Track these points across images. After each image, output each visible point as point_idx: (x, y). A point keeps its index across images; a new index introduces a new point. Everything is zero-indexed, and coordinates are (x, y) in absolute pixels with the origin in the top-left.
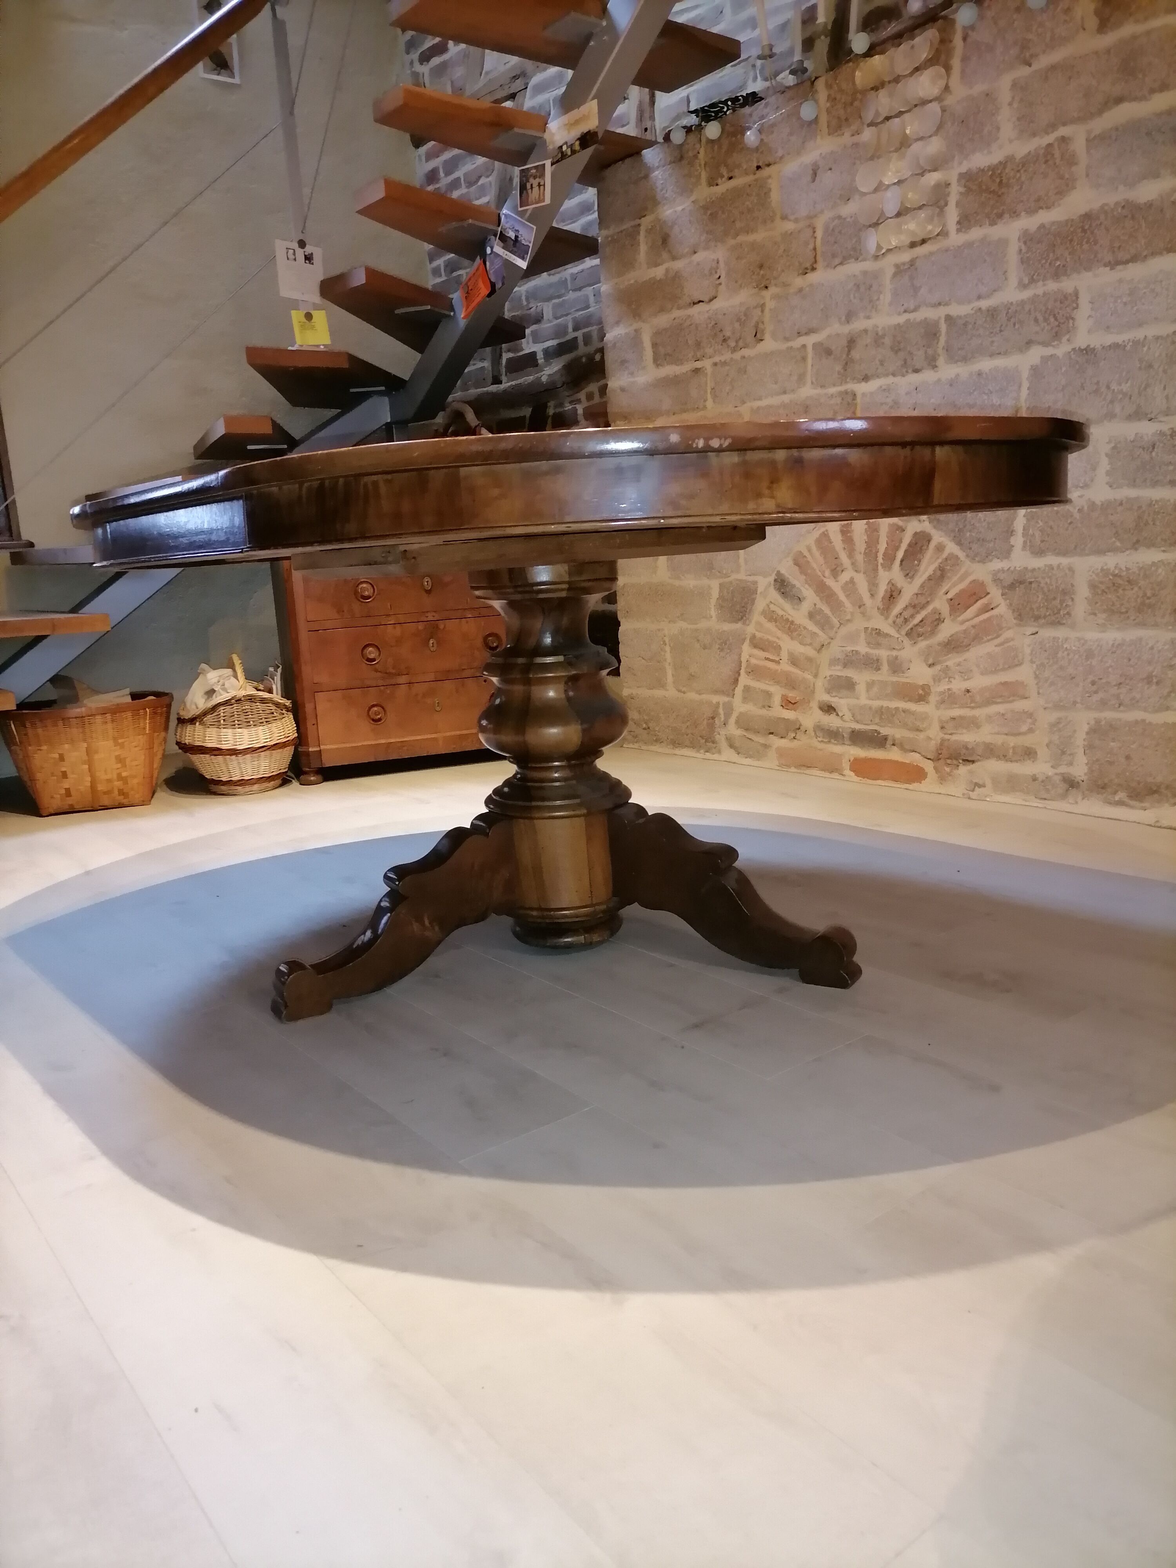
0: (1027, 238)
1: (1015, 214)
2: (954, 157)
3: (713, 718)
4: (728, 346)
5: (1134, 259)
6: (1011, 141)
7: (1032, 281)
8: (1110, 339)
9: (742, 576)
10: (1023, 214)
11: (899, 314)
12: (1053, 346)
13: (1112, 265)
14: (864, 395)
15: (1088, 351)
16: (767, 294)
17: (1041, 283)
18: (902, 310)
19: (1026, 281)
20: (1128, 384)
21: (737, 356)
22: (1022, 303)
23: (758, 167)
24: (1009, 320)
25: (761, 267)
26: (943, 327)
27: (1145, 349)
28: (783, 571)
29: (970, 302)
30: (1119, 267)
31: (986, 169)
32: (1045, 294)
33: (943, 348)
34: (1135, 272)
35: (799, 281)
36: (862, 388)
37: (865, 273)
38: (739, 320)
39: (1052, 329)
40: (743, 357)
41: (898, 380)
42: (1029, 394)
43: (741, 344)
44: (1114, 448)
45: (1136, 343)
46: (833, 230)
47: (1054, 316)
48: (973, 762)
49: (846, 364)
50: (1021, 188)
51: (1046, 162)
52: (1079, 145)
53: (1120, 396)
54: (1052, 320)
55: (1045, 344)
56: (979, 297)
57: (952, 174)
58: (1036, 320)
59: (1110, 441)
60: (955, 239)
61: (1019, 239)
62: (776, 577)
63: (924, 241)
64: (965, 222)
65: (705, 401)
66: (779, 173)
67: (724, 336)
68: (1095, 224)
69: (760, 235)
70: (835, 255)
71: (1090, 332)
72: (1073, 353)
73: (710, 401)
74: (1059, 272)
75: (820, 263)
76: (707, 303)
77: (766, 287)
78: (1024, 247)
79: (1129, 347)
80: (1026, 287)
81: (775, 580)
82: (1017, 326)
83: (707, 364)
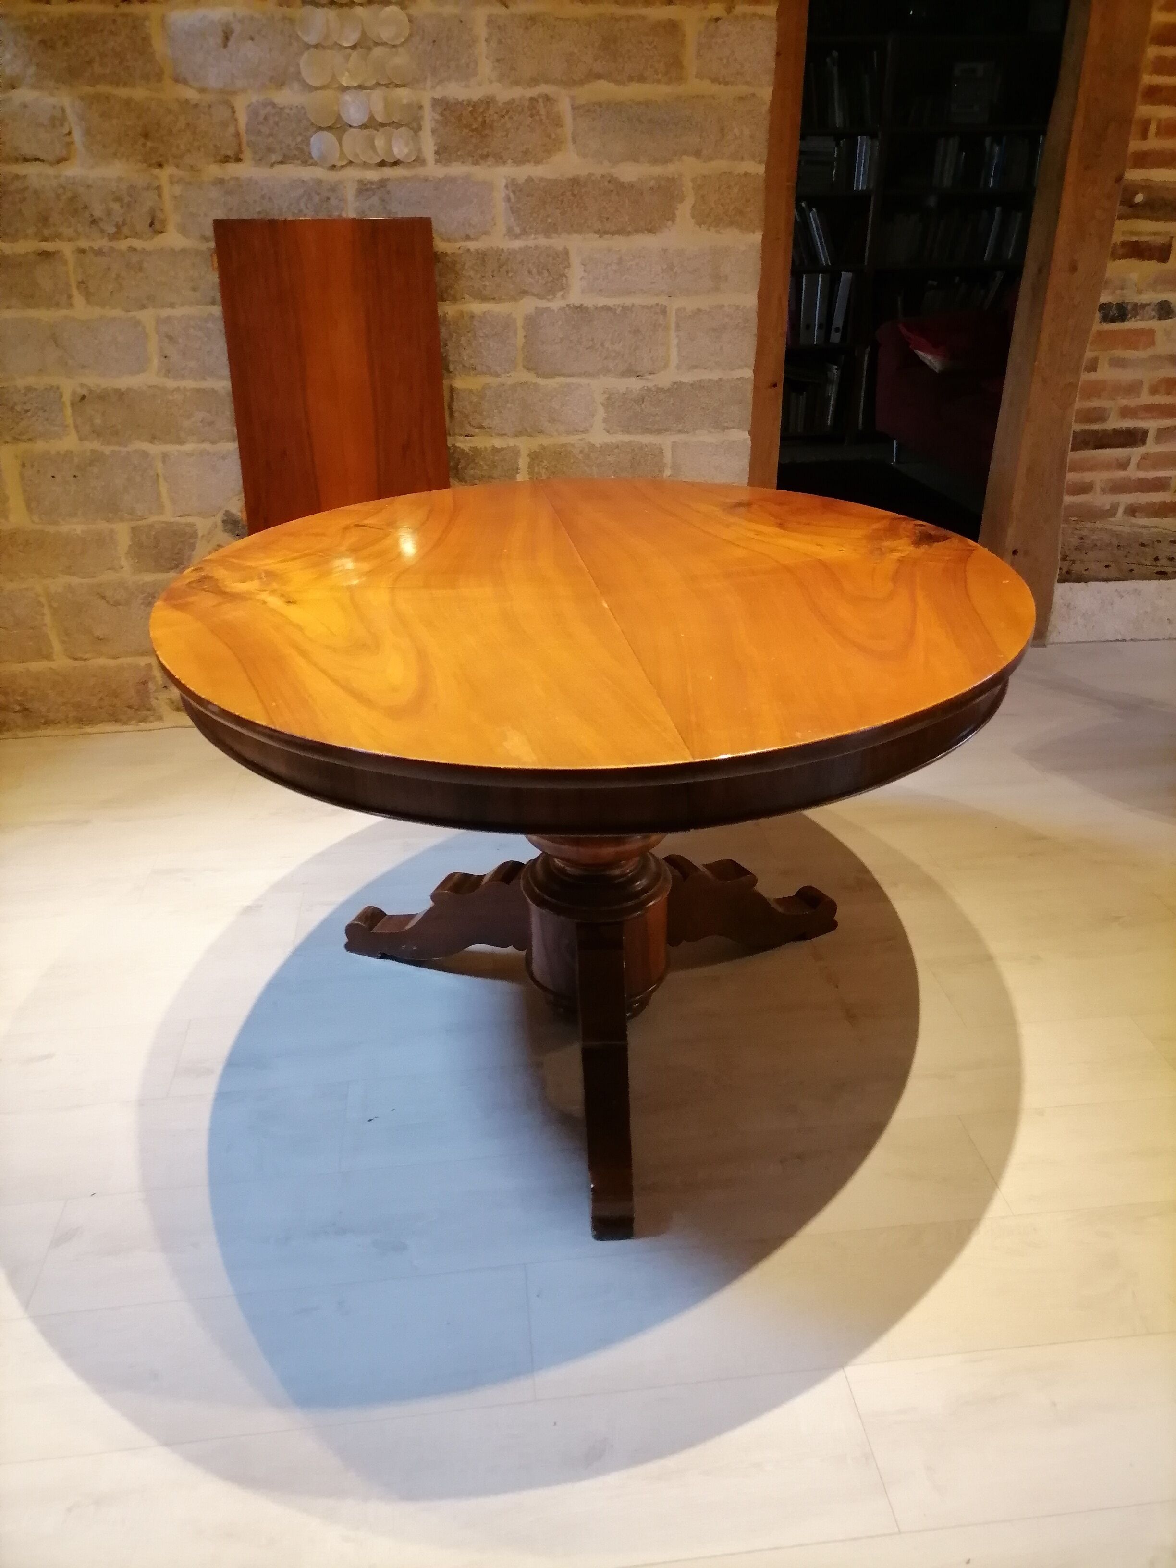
0: (518, 189)
1: (500, 159)
2: (426, 78)
3: (145, 683)
4: (102, 231)
5: (621, 232)
6: (490, 81)
7: (524, 233)
8: (602, 301)
9: (168, 516)
10: (510, 161)
12: (548, 300)
13: (601, 233)
15: (580, 309)
16: (164, 174)
17: (532, 236)
19: (517, 230)
20: (621, 345)
21: (123, 245)
22: (513, 252)
24: (500, 267)
25: (146, 136)
27: (633, 315)
28: (233, 511)
29: (456, 240)
30: (606, 236)
31: (465, 103)
32: (536, 247)
34: (620, 243)
35: (214, 170)
37: (319, 182)
38: (118, 199)
39: (547, 283)
40: (132, 250)
42: (526, 342)
43: (125, 230)
44: (608, 399)
45: (625, 309)
46: (266, 118)
47: (548, 270)
50: (507, 136)
51: (532, 116)
52: (564, 106)
53: (614, 354)
54: (546, 274)
55: (538, 296)
56: (468, 238)
57: (426, 95)
58: (530, 272)
59: (604, 393)
60: (433, 170)
61: (506, 187)
62: (225, 518)
63: (396, 163)
64: (443, 154)
65: (70, 297)
66: (163, 19)
67: (92, 215)
68: (583, 190)
69: (139, 93)
70: (270, 150)
71: (583, 292)
72: (567, 309)
73: (79, 299)
74: (551, 230)
75: (247, 154)
76: (52, 164)
77: (160, 165)
78: (512, 195)
79: (618, 311)
80: (517, 237)
81: (224, 521)
82: (510, 275)
83: (67, 249)
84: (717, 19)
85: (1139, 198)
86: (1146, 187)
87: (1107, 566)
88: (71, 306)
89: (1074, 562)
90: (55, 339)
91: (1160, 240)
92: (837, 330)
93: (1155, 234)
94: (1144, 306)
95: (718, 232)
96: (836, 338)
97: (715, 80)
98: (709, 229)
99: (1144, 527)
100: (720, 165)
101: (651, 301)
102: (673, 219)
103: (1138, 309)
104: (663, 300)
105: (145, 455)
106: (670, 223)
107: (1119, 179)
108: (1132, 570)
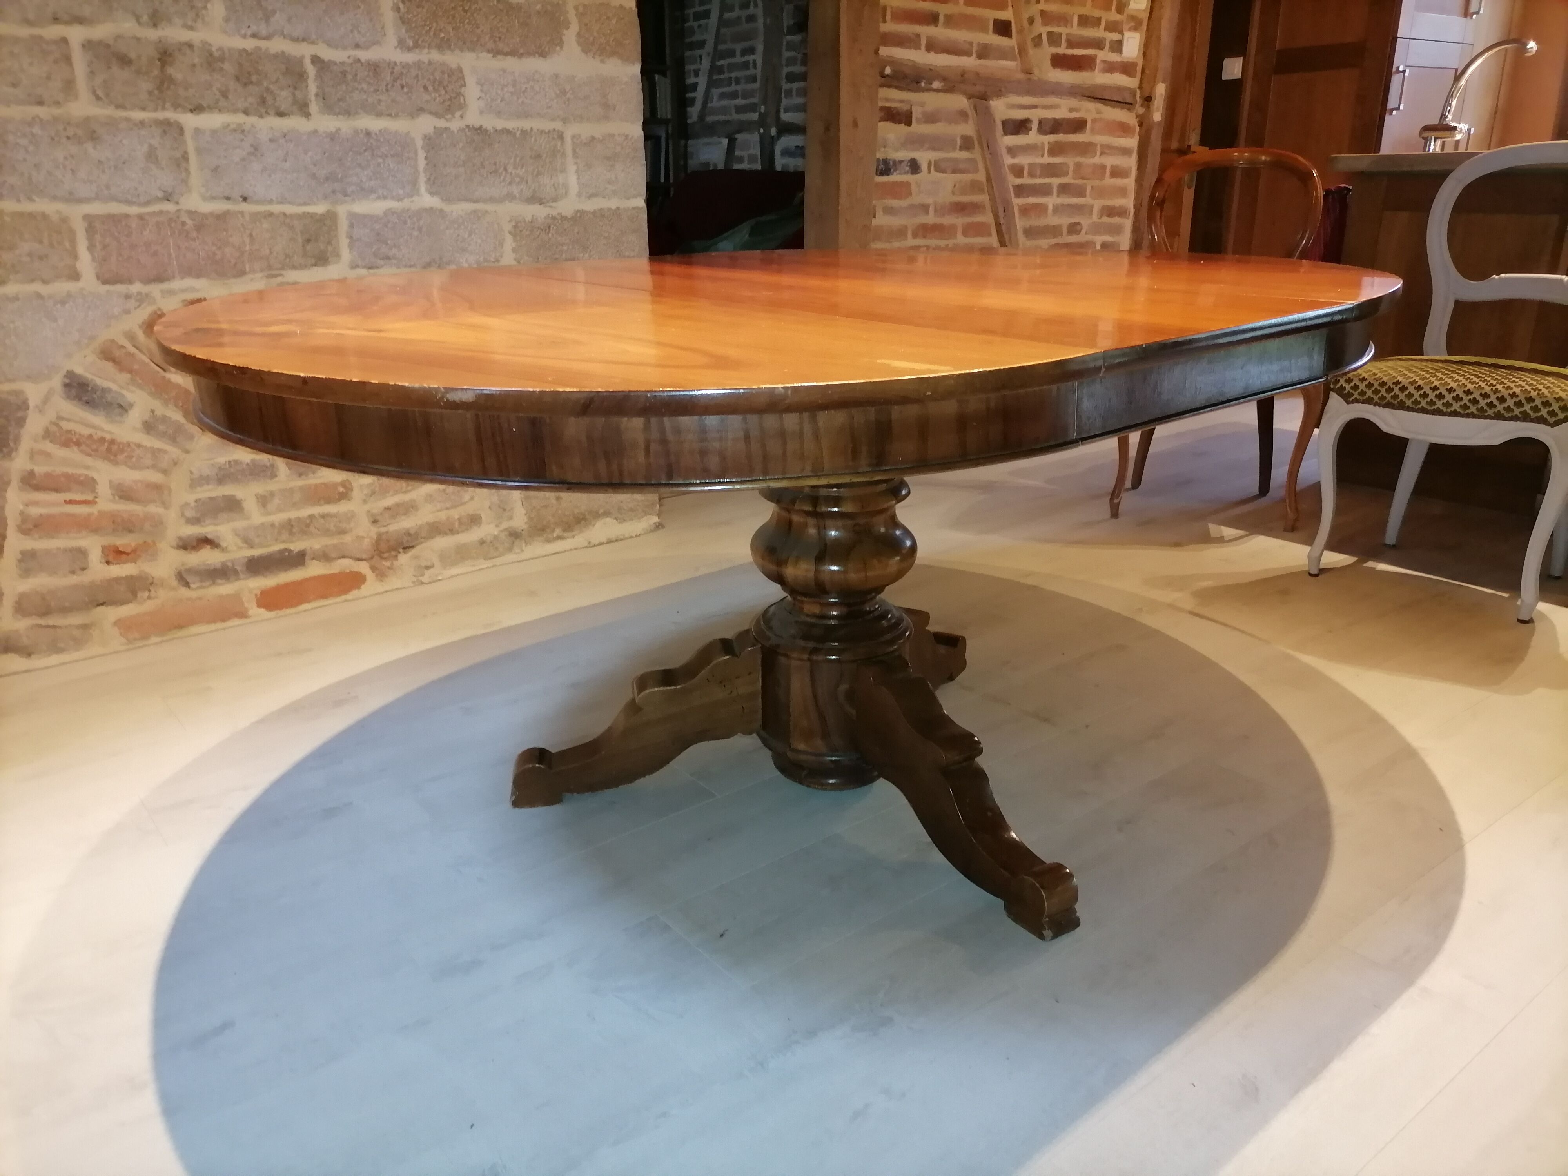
5: (513, 53)
7: (416, 45)
8: (500, 124)
11: (244, 37)
12: (447, 120)
13: (495, 53)
14: (197, 131)
15: (480, 130)
17: (426, 51)
18: (249, 32)
19: (410, 43)
20: (524, 170)
22: (406, 66)
24: (395, 80)
26: (311, 70)
27: (533, 139)
28: (79, 370)
29: (345, 48)
30: (499, 57)
32: (430, 63)
33: (317, 95)
34: (513, 65)
36: (189, 121)
39: (444, 101)
41: (252, 120)
42: (427, 164)
44: (516, 227)
45: (524, 133)
47: (444, 88)
48: (413, 547)
49: (162, 83)
53: (517, 180)
54: (443, 92)
55: (437, 115)
56: (357, 46)
58: (425, 88)
59: (510, 221)
62: (67, 381)
68: (473, 7)
71: (481, 112)
72: (467, 130)
74: (443, 45)
78: (401, 5)
79: (518, 134)
80: (409, 49)
81: (66, 385)
82: (405, 90)
85: (889, 71)
86: (892, 62)
91: (904, 107)
93: (902, 101)
94: (901, 162)
95: (602, 61)
98: (594, 57)
101: (548, 125)
102: (561, 44)
103: (897, 163)
104: (558, 125)
106: (558, 48)
107: (877, 52)
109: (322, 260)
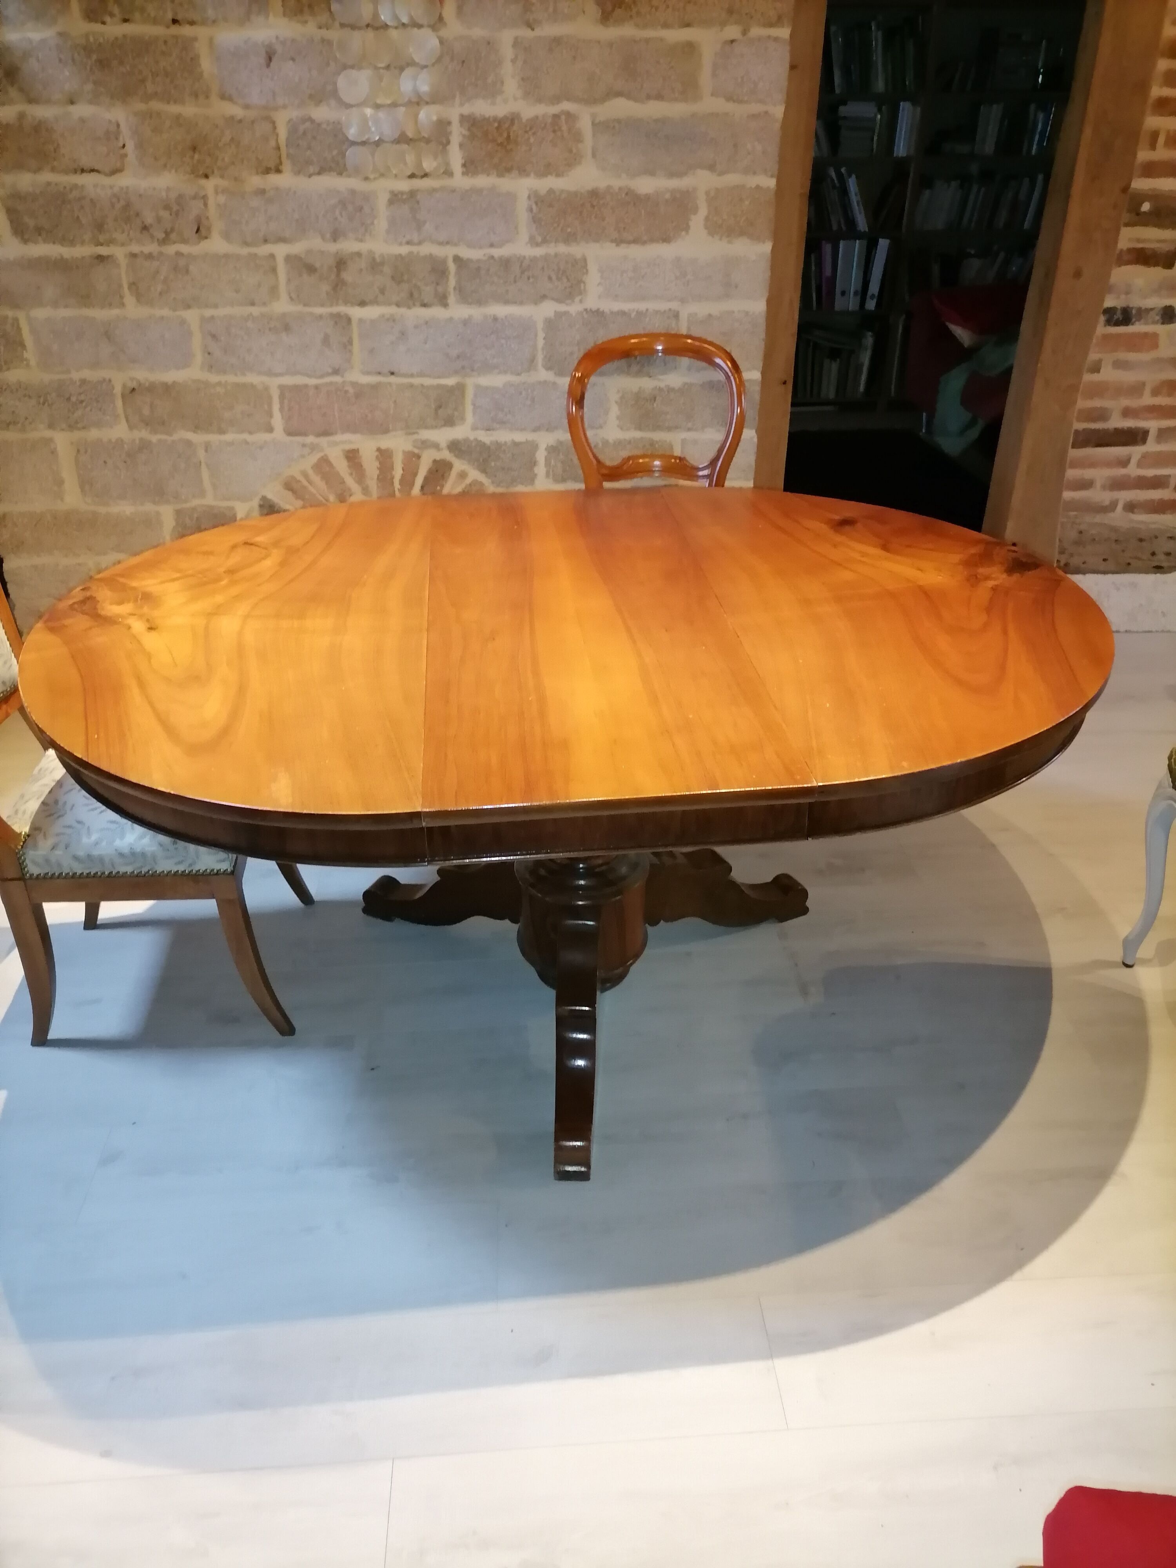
0: (540, 201)
1: (523, 172)
2: (454, 97)
4: (152, 237)
5: (635, 241)
6: (515, 99)
7: (545, 241)
8: (617, 306)
9: (209, 500)
10: (532, 175)
11: (401, 244)
12: (567, 304)
13: (619, 242)
14: (361, 321)
15: (598, 313)
16: (209, 185)
17: (553, 245)
18: (404, 240)
19: (539, 239)
21: (171, 249)
22: (534, 260)
23: (175, 21)
24: (523, 272)
25: (194, 149)
26: (452, 267)
27: (647, 319)
28: (270, 496)
29: (481, 247)
30: (623, 245)
31: (491, 120)
32: (556, 255)
33: (455, 288)
34: (636, 252)
35: (256, 181)
36: (356, 313)
37: (353, 192)
38: (167, 207)
39: (566, 288)
40: (179, 254)
41: (403, 310)
42: (546, 343)
43: (173, 236)
44: (622, 398)
45: (640, 313)
46: (304, 133)
47: (567, 277)
49: (337, 285)
50: (530, 150)
51: (554, 131)
52: (585, 124)
54: (565, 280)
55: (558, 301)
56: (492, 245)
57: (454, 112)
58: (550, 278)
59: (618, 391)
60: (460, 181)
61: (529, 197)
62: (262, 503)
63: (425, 175)
64: (470, 166)
65: (122, 297)
66: (211, 40)
67: (143, 222)
68: (601, 202)
69: (189, 110)
70: (309, 162)
71: (600, 297)
72: (585, 313)
73: (129, 299)
74: (570, 238)
75: (287, 166)
76: (106, 175)
77: (206, 176)
78: (534, 207)
79: (633, 315)
80: (538, 245)
81: (261, 506)
82: (531, 280)
83: (119, 253)
84: (732, 41)
85: (1146, 207)
86: (1154, 196)
87: (1105, 560)
88: (123, 305)
89: (1072, 555)
90: (108, 335)
91: (1166, 247)
92: (872, 297)
93: (1161, 241)
94: (1148, 310)
95: (730, 242)
96: (871, 305)
97: (729, 98)
98: (721, 239)
99: (1142, 522)
100: (733, 179)
101: (663, 306)
102: (687, 229)
103: (1142, 313)
104: (674, 305)
105: (189, 443)
106: (683, 233)
107: (1125, 189)
108: (1129, 564)
109: (450, 422)
